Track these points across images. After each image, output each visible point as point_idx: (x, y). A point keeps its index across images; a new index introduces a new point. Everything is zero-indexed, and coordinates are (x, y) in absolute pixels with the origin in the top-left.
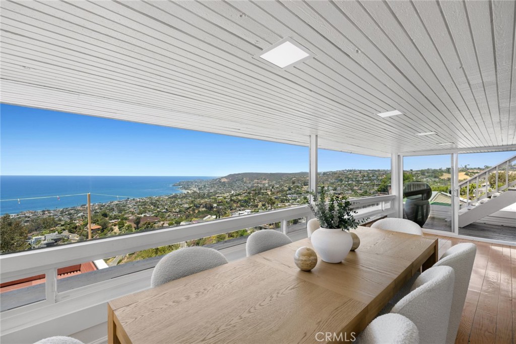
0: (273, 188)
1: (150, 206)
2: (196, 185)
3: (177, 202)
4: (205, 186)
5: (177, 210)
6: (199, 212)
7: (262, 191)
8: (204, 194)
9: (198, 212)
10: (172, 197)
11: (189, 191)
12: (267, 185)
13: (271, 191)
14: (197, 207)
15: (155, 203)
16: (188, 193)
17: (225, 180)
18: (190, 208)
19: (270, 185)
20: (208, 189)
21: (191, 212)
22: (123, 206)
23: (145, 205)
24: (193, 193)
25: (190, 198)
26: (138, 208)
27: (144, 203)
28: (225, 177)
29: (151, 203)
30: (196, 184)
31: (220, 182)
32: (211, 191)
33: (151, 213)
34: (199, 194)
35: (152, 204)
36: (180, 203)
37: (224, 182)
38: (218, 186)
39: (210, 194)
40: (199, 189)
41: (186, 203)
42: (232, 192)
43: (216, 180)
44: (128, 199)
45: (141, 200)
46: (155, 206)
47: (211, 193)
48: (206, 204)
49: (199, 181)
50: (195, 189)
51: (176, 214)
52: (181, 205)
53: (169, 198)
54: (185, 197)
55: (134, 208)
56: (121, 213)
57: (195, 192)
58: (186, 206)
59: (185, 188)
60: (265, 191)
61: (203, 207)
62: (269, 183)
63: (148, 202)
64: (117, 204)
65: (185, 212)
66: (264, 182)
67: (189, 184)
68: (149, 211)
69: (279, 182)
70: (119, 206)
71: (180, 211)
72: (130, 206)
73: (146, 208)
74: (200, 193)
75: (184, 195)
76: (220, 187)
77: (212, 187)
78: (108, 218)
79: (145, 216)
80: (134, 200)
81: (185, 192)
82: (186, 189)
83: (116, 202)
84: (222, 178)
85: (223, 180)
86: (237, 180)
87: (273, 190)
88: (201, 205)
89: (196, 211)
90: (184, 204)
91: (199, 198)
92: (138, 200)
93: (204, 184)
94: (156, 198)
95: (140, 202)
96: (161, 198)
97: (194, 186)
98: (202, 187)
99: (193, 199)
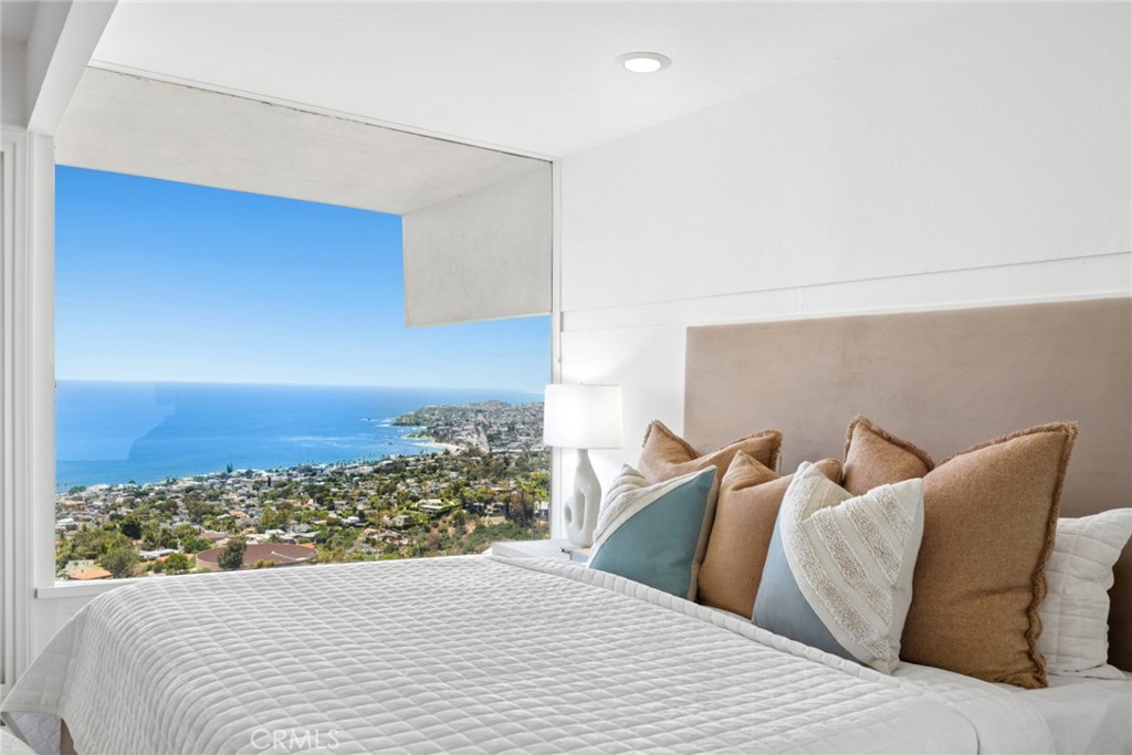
1: (304, 501)
2: (477, 424)
3: (401, 487)
4: (512, 428)
5: (400, 520)
6: (480, 529)
8: (507, 462)
9: (476, 532)
10: (388, 470)
11: (452, 448)
14: (472, 510)
15: (322, 489)
16: (447, 452)
18: (447, 512)
20: (523, 438)
21: (451, 530)
22: (210, 498)
23: (286, 494)
24: (464, 454)
25: (454, 474)
26: (262, 505)
27: (285, 490)
29: (306, 489)
30: (480, 418)
32: (534, 448)
33: (304, 527)
34: (487, 459)
35: (311, 490)
36: (415, 492)
39: (531, 460)
40: (491, 438)
41: (436, 493)
44: (230, 471)
45: (275, 478)
46: (320, 501)
47: (535, 455)
48: (507, 501)
49: (493, 408)
50: (474, 440)
51: (394, 534)
52: (415, 499)
53: (377, 471)
54: (434, 469)
55: (248, 506)
56: (201, 522)
57: (473, 452)
58: (433, 504)
59: (436, 434)
61: (496, 513)
63: (299, 483)
64: (189, 490)
65: (428, 530)
67: (454, 417)
68: (299, 520)
70: (197, 497)
71: (409, 525)
72: (235, 497)
73: (288, 506)
74: (491, 455)
75: (430, 461)
78: (140, 542)
79: (274, 537)
80: (249, 474)
81: (437, 447)
82: (441, 439)
83: (188, 482)
88: (489, 502)
89: (471, 527)
90: (425, 496)
91: (486, 473)
92: (265, 474)
93: (510, 420)
94: (327, 471)
95: (269, 481)
96: (348, 472)
97: (471, 427)
98: (499, 433)
99: (462, 479)
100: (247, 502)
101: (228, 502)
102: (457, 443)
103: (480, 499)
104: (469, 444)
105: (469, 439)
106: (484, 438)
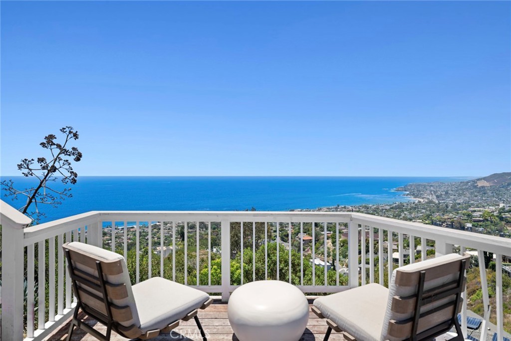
2: (431, 191)
4: (447, 193)
8: (447, 206)
10: (396, 208)
11: (422, 200)
16: (420, 202)
17: (485, 184)
20: (453, 197)
24: (427, 203)
25: (424, 211)
28: (485, 179)
30: (432, 188)
31: (476, 187)
32: (458, 201)
34: (438, 205)
37: (483, 187)
38: (472, 193)
39: (458, 206)
40: (438, 197)
42: (502, 205)
43: (468, 182)
44: (338, 206)
47: (459, 204)
48: (452, 222)
49: (437, 185)
50: (430, 197)
53: (392, 208)
54: (415, 208)
57: (431, 202)
59: (413, 195)
67: (421, 188)
74: (439, 203)
75: (413, 205)
76: (476, 196)
77: (460, 195)
78: (319, 228)
80: (345, 207)
81: (417, 200)
82: (416, 197)
84: (479, 179)
85: (480, 184)
88: (443, 222)
91: (438, 211)
92: (350, 208)
93: (446, 189)
94: (373, 207)
96: (380, 208)
97: (429, 192)
98: (441, 195)
99: (428, 213)
102: (423, 198)
103: (440, 221)
104: (428, 199)
105: (428, 197)
106: (435, 197)
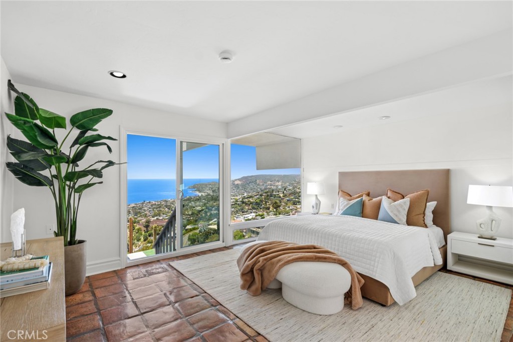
0: (285, 190)
1: (164, 209)
3: (190, 204)
4: (218, 189)
5: (190, 213)
6: (211, 214)
7: (274, 193)
8: (217, 197)
10: (186, 200)
12: (280, 187)
13: (283, 193)
14: (209, 209)
15: (169, 206)
16: (202, 195)
17: (239, 182)
18: (202, 210)
19: (283, 187)
21: (203, 215)
22: (139, 209)
24: (206, 195)
25: (204, 201)
26: (153, 210)
27: (160, 206)
28: (239, 179)
29: (165, 206)
30: (210, 186)
31: (234, 184)
33: (165, 216)
34: (212, 197)
35: (166, 206)
36: (194, 205)
37: (238, 184)
40: (213, 191)
41: (199, 206)
42: (245, 194)
44: (144, 202)
45: (157, 203)
46: (169, 209)
49: (213, 184)
50: (209, 192)
51: (189, 216)
52: (194, 207)
54: (199, 199)
55: (150, 211)
56: (137, 216)
57: (209, 195)
58: (199, 208)
59: (199, 190)
60: (277, 193)
61: (215, 210)
62: (282, 185)
63: (163, 204)
64: (133, 207)
65: (197, 215)
66: (277, 184)
67: (203, 186)
68: (163, 214)
69: (293, 184)
70: (135, 209)
71: (193, 214)
72: (146, 209)
73: (161, 210)
74: (213, 195)
75: (198, 198)
76: (234, 190)
79: (157, 219)
80: (150, 202)
81: (199, 194)
82: (200, 192)
83: (133, 205)
84: (236, 180)
85: (236, 183)
86: (250, 182)
87: (285, 192)
88: (213, 207)
89: (209, 214)
90: (197, 206)
91: (212, 200)
92: (154, 202)
93: (218, 186)
94: (171, 201)
95: (155, 204)
97: (208, 188)
98: (215, 190)
99: (206, 202)
100: (150, 210)
101: (144, 210)
102: (204, 193)
103: (211, 207)
106: (211, 191)
